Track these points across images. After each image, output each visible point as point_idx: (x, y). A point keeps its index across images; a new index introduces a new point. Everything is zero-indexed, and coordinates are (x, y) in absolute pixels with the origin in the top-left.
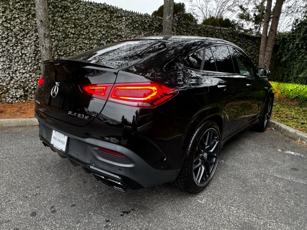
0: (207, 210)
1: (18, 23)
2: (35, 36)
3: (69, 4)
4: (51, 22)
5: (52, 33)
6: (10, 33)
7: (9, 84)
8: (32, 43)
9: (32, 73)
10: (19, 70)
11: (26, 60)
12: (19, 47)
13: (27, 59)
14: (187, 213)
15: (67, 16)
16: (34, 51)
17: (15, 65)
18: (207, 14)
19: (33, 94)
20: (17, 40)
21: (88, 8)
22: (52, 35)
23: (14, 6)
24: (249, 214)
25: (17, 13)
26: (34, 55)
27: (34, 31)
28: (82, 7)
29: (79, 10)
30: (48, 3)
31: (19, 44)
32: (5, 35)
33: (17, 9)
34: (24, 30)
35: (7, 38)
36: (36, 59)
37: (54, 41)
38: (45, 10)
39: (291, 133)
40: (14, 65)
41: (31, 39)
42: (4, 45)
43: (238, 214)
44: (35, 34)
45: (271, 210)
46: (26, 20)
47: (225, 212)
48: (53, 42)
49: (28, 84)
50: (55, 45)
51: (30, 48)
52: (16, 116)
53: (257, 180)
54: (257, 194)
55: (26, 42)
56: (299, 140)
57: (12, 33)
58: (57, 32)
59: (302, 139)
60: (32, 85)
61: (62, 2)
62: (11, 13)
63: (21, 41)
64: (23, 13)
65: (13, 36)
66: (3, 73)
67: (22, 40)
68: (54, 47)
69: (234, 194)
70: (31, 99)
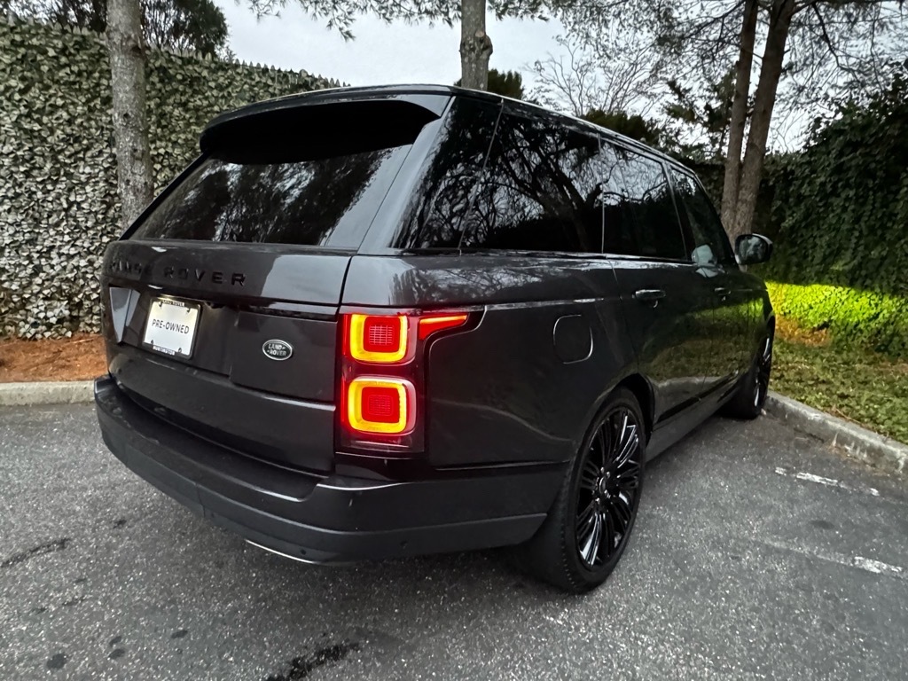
0: (571, 644)
1: (61, 121)
2: (105, 155)
3: (205, 73)
4: (153, 119)
5: (156, 149)
6: (39, 148)
7: (28, 286)
8: (98, 173)
9: (95, 257)
10: (60, 247)
11: (80, 220)
12: (63, 186)
13: (83, 219)
14: (512, 656)
15: (199, 103)
16: (105, 197)
17: (48, 233)
18: (582, 105)
19: (97, 314)
20: (58, 166)
21: (258, 83)
22: (155, 153)
23: (53, 75)
24: (689, 656)
25: (60, 94)
26: (104, 206)
27: (106, 141)
28: (242, 80)
29: (232, 89)
30: (148, 70)
31: (64, 176)
32: (24, 151)
33: (61, 84)
34: (77, 140)
35: (28, 161)
36: (108, 218)
37: (160, 169)
38: (136, 87)
39: (812, 422)
40: (45, 233)
41: (98, 165)
42: (20, 180)
43: (661, 656)
44: (108, 150)
45: (754, 642)
46: (84, 114)
47: (623, 652)
48: (157, 172)
49: (83, 286)
50: (163, 180)
51: (92, 187)
52: (41, 375)
53: (717, 556)
54: (716, 598)
55: (81, 171)
56: (834, 443)
57: (44, 146)
58: (170, 145)
59: (844, 439)
60: (94, 290)
61: (185, 67)
62: (45, 95)
63: (68, 169)
64: (78, 93)
65: (46, 154)
66: (12, 255)
67: (70, 167)
68: (158, 187)
69: (651, 597)
70: (89, 329)
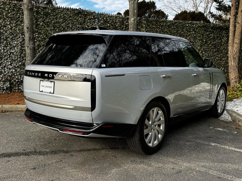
1: (9, 29)
2: (21, 38)
5: (35, 35)
8: (19, 43)
9: (17, 69)
10: (7, 66)
11: (13, 57)
12: (8, 48)
16: (20, 50)
17: (4, 62)
20: (8, 42)
21: (65, 13)
23: (7, 15)
26: (20, 53)
27: (21, 34)
29: (58, 15)
31: (9, 45)
34: (13, 34)
36: (21, 57)
37: (36, 41)
46: (15, 26)
49: (14, 78)
50: (37, 44)
51: (17, 47)
55: (14, 43)
57: (4, 36)
58: (39, 34)
60: (17, 79)
61: (44, 10)
64: (13, 20)
67: (11, 42)
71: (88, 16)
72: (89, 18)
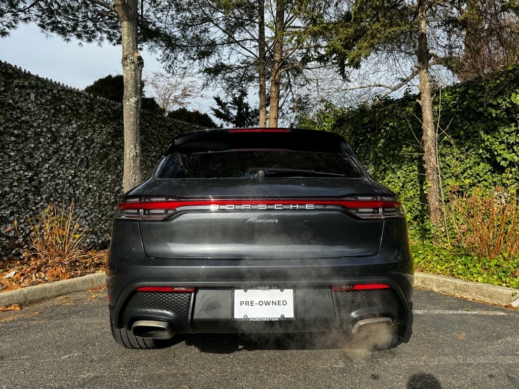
71: (15, 79)
72: (18, 83)
